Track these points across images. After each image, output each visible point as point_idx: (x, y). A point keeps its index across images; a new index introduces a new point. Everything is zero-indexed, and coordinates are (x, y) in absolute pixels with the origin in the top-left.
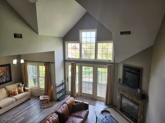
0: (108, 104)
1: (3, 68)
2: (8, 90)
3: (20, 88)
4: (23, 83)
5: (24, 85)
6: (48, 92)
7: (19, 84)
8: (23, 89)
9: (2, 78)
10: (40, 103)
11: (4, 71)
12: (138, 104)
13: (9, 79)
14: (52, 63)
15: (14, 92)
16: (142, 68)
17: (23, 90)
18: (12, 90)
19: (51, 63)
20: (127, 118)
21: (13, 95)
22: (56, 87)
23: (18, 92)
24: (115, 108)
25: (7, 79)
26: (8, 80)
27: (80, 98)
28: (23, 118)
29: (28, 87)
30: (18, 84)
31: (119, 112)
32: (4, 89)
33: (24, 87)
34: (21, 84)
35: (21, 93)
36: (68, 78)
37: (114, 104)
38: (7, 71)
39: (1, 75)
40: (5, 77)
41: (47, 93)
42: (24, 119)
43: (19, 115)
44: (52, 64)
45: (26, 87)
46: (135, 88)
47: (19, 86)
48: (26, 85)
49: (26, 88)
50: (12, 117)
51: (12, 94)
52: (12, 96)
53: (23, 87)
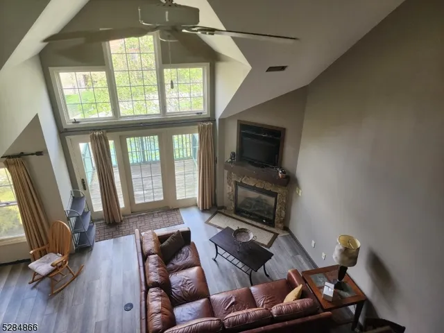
0: (206, 209)
12: (274, 195)
14: (39, 154)
16: (284, 129)
19: (32, 154)
20: (254, 223)
24: (223, 211)
27: (137, 219)
31: (234, 216)
36: (83, 180)
37: (218, 205)
41: (41, 248)
44: (40, 157)
46: (266, 166)
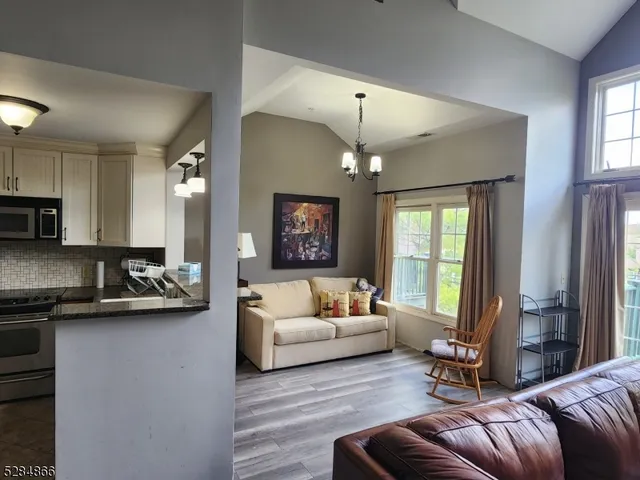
1: (314, 206)
2: (319, 290)
3: (357, 295)
4: (371, 282)
5: (374, 289)
6: (472, 329)
7: (358, 281)
8: (369, 300)
9: (307, 246)
10: (431, 375)
11: (317, 221)
13: (327, 254)
15: (336, 302)
17: (367, 306)
18: (330, 294)
19: (502, 179)
21: (330, 312)
22: (521, 315)
23: (350, 307)
25: (323, 252)
26: (324, 258)
28: (349, 408)
29: (389, 301)
30: (355, 280)
32: (306, 282)
33: (373, 295)
34: (364, 284)
35: (359, 315)
38: (324, 221)
39: (307, 231)
40: (317, 244)
41: (468, 333)
42: (351, 413)
43: (337, 390)
45: (383, 299)
47: (357, 287)
48: (382, 291)
49: (380, 302)
50: (312, 389)
51: (328, 309)
52: (328, 316)
53: (369, 294)
